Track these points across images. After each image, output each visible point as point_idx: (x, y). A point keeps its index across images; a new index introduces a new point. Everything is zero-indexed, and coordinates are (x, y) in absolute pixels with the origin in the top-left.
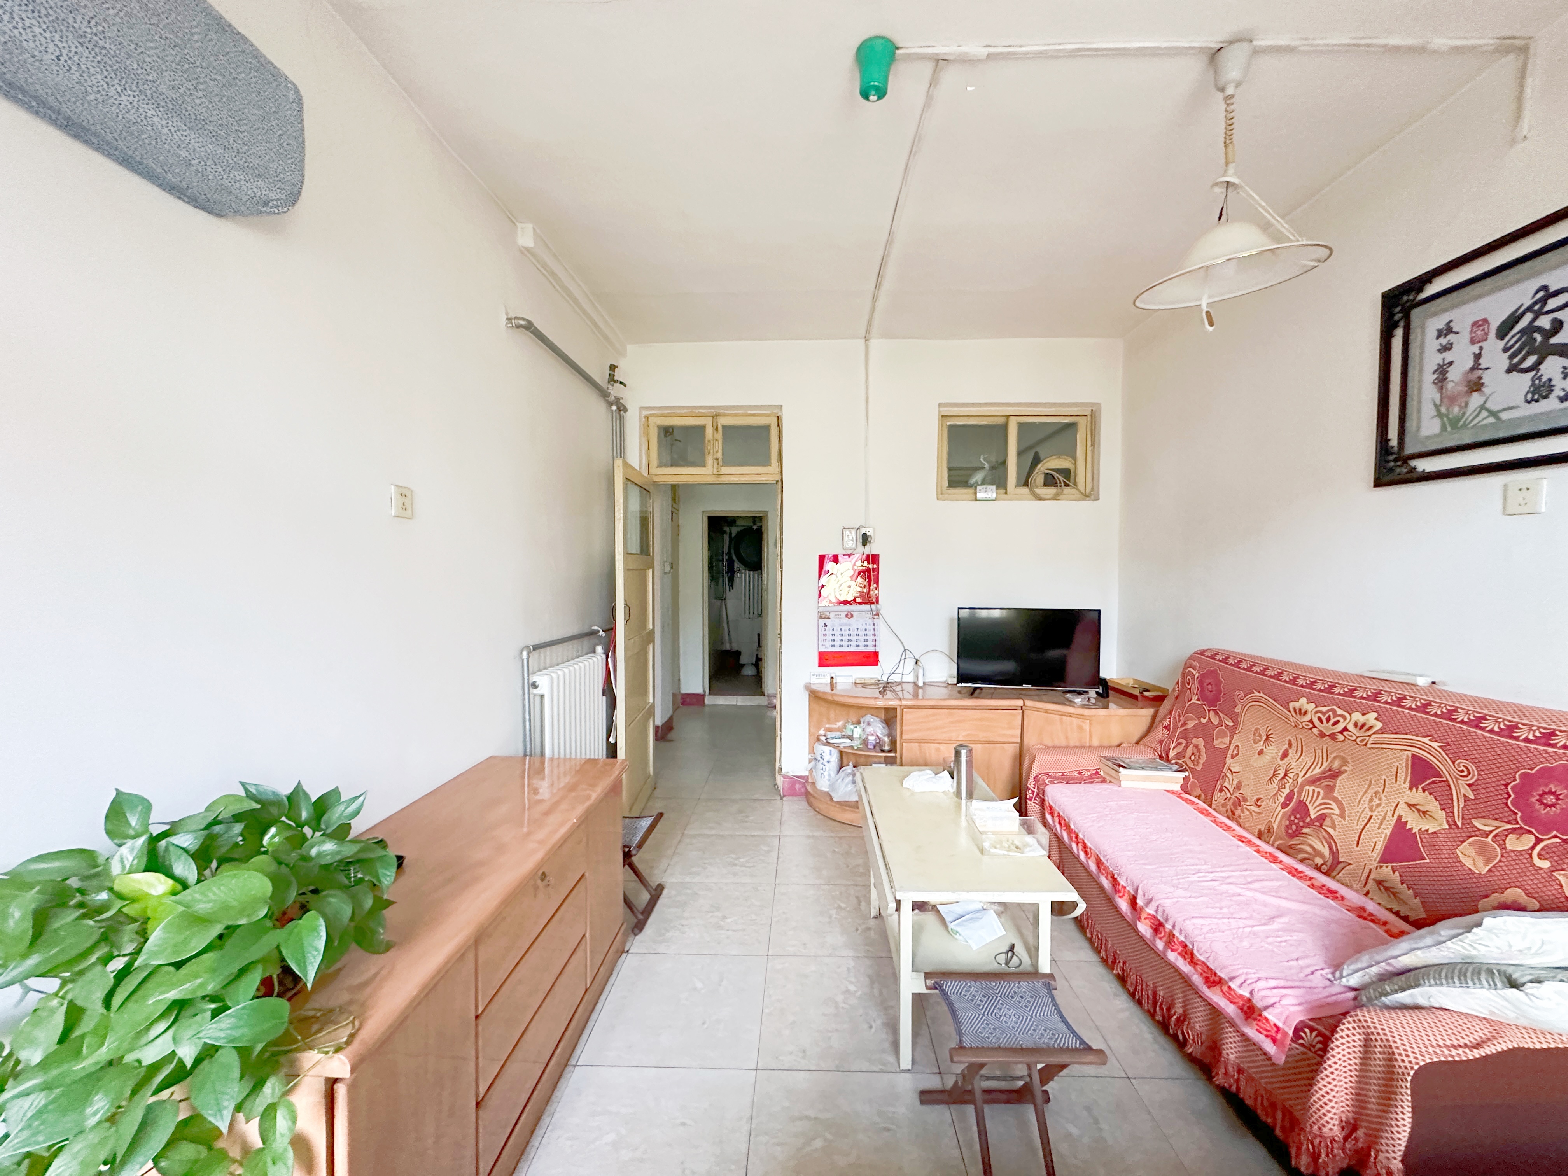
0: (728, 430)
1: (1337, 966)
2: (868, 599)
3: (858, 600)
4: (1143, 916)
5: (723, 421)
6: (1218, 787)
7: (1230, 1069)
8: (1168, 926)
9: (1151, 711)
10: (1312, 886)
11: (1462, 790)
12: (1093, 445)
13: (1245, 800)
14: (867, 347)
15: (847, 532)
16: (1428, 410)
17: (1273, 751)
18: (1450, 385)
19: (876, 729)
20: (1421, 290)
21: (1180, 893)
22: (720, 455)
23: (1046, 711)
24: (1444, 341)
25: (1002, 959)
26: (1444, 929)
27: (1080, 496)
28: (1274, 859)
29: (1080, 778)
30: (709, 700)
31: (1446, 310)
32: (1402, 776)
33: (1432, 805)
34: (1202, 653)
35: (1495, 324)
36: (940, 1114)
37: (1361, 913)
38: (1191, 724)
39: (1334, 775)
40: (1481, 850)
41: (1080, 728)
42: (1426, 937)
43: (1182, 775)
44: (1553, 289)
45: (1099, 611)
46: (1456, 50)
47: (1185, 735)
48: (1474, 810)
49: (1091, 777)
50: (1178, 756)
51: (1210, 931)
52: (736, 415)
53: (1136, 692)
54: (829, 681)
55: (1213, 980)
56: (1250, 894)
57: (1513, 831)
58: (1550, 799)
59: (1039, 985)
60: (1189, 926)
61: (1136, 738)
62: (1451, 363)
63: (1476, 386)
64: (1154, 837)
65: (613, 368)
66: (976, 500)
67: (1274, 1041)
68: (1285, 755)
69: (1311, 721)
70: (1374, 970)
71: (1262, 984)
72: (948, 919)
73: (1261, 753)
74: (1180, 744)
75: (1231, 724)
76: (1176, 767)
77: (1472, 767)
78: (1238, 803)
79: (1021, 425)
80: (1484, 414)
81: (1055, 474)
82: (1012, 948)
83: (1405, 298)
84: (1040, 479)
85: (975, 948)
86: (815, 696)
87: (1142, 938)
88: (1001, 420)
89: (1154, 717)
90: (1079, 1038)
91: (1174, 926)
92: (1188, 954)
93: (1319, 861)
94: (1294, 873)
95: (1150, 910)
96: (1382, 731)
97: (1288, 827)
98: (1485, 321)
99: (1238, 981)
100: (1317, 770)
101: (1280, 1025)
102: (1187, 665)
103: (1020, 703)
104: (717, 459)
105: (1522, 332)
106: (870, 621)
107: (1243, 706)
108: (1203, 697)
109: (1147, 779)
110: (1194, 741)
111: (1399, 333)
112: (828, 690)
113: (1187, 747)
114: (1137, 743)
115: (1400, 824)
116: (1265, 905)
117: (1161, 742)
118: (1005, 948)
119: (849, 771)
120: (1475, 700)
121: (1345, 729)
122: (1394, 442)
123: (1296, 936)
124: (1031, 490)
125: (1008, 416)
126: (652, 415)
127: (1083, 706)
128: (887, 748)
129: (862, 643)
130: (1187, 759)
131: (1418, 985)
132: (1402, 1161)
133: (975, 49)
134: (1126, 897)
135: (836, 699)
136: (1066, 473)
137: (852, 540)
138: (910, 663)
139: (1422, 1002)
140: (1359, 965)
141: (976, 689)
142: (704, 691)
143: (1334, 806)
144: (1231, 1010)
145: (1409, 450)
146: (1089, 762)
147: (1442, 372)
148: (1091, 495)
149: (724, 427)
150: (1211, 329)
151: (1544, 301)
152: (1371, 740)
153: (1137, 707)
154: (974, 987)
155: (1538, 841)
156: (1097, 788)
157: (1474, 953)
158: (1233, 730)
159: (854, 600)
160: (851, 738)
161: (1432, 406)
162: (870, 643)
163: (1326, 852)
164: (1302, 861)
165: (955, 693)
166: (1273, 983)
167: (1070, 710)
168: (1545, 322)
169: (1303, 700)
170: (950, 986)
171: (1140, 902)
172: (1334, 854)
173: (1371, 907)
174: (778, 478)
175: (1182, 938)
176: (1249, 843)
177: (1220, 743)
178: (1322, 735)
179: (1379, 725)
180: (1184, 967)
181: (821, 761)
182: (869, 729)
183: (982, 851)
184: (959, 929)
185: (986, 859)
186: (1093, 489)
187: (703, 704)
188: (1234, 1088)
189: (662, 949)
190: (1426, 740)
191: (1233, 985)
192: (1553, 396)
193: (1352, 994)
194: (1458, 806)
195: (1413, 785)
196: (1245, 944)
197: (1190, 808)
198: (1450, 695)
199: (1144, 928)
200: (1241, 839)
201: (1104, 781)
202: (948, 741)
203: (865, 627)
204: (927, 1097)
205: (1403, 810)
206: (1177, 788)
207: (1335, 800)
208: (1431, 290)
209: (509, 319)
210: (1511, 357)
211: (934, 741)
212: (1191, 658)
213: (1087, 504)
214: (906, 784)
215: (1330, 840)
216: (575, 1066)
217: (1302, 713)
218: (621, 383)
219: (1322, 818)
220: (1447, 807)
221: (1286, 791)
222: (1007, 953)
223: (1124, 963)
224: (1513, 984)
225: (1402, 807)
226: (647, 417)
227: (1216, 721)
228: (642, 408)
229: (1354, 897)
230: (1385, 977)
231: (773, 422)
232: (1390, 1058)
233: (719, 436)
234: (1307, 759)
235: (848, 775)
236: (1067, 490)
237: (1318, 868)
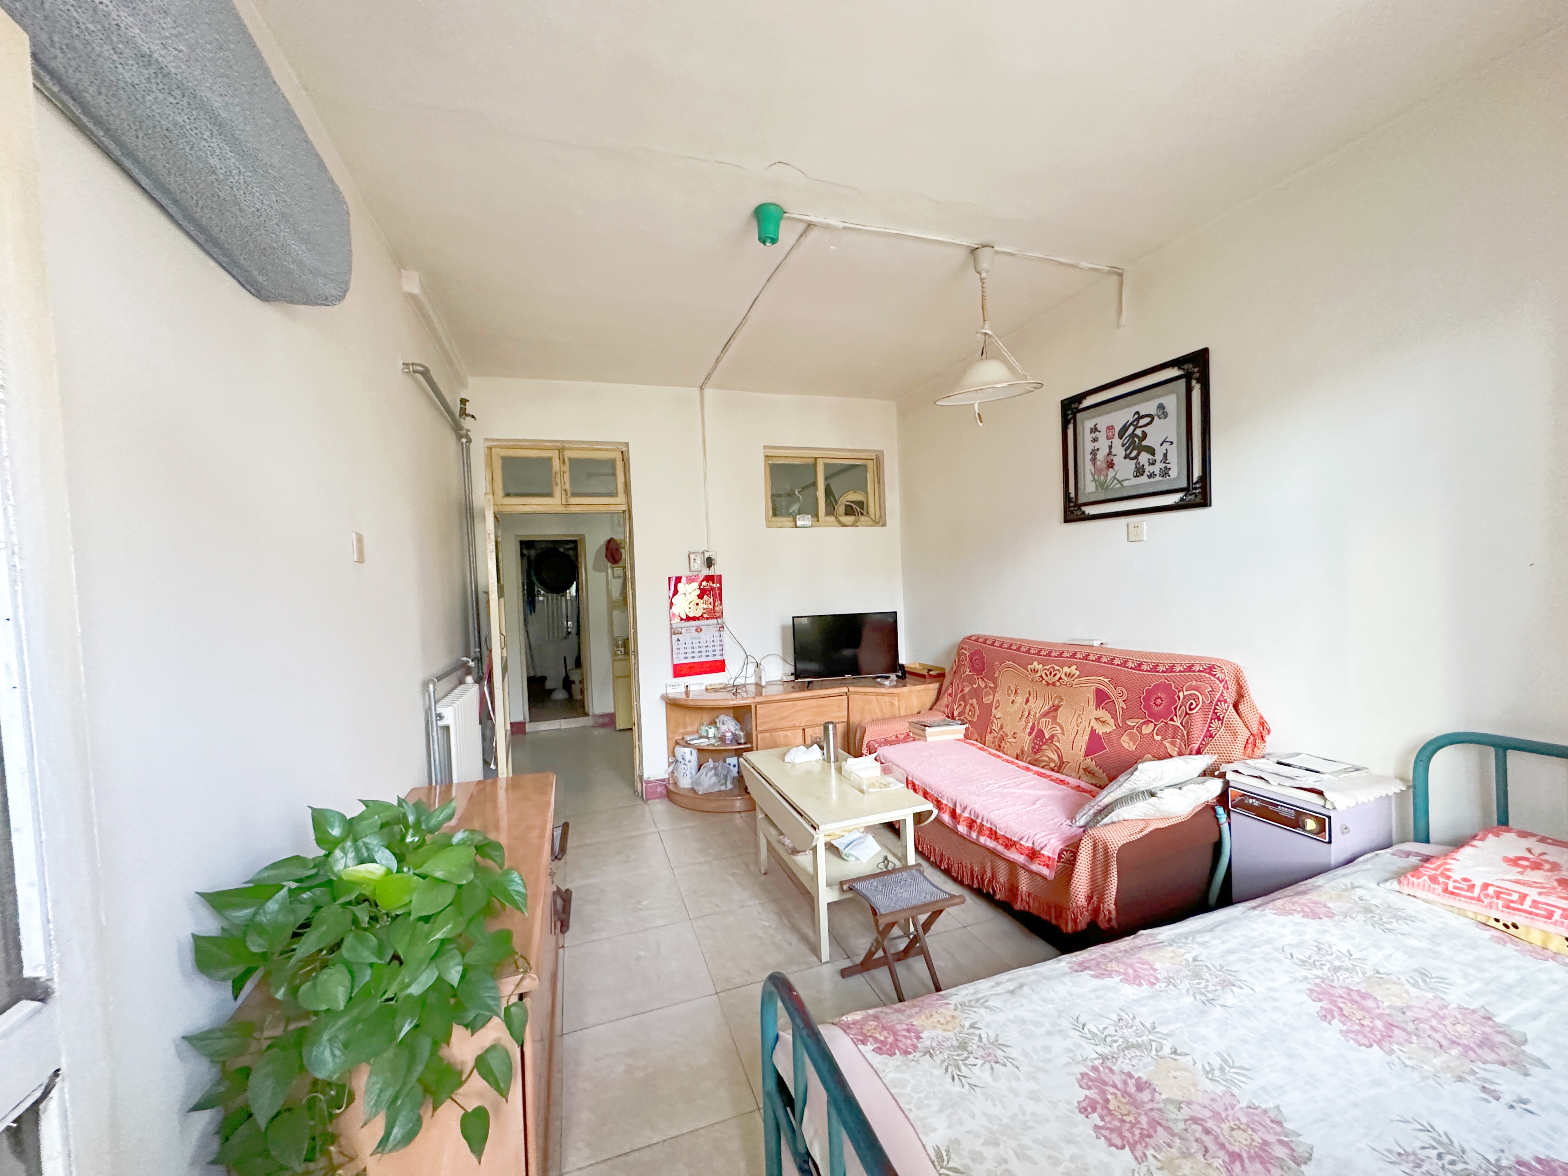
0: (575, 463)
1: (1072, 818)
2: (714, 614)
3: (705, 616)
4: (961, 820)
5: (568, 454)
6: (989, 730)
7: (1024, 897)
8: (979, 821)
9: (936, 686)
10: (1052, 780)
11: (1120, 704)
12: (879, 482)
13: (1006, 735)
14: (702, 395)
15: (692, 557)
16: (1089, 477)
17: (1020, 700)
18: (1098, 463)
19: (729, 726)
20: (1080, 403)
21: (982, 798)
22: (567, 486)
23: (865, 693)
24: (1094, 435)
25: (882, 866)
26: (1121, 778)
27: (871, 522)
28: (1027, 769)
29: (897, 741)
30: (529, 727)
31: (1093, 417)
32: (1091, 702)
33: (1107, 716)
34: (969, 638)
35: (1117, 430)
36: (857, 981)
37: (1078, 788)
38: (967, 690)
39: (1055, 708)
40: (1132, 738)
41: (892, 704)
42: (1114, 785)
43: (964, 727)
44: (1142, 414)
45: (895, 613)
46: (1091, 269)
47: (963, 698)
48: (1128, 714)
49: (905, 738)
50: (960, 714)
51: (1005, 816)
52: (584, 449)
53: (925, 672)
54: (684, 690)
55: (1010, 844)
56: (1020, 791)
57: (1145, 723)
58: (1159, 701)
59: (914, 871)
60: (992, 816)
61: (929, 706)
62: (1098, 449)
63: (1111, 465)
64: (957, 770)
65: (464, 401)
66: (796, 527)
67: (1048, 866)
68: (1027, 701)
69: (1041, 676)
70: (1092, 812)
71: (1037, 837)
72: (841, 848)
73: (1013, 702)
74: (960, 705)
75: (993, 685)
76: (960, 722)
77: (1124, 690)
78: (1002, 738)
79: (826, 466)
80: (1116, 482)
81: (853, 505)
82: (886, 858)
83: (1073, 406)
84: (841, 509)
85: (864, 862)
86: (673, 704)
87: (962, 836)
88: (810, 461)
89: (940, 689)
90: (946, 893)
91: (982, 820)
92: (993, 834)
93: (1052, 765)
94: (1040, 775)
95: (966, 815)
96: (1079, 677)
97: (1033, 748)
98: (1112, 427)
99: (1025, 839)
100: (1047, 708)
101: (1051, 855)
102: (960, 648)
103: (845, 690)
104: (565, 491)
105: (1129, 435)
106: (717, 634)
107: (1000, 672)
108: (973, 668)
109: (944, 733)
110: (970, 701)
111: (1071, 426)
112: (683, 696)
113: (965, 706)
114: (931, 709)
115: (1093, 731)
116: (1029, 795)
117: (947, 706)
118: (882, 859)
119: (712, 766)
120: (1122, 652)
121: (1060, 678)
122: (1073, 495)
123: (1050, 808)
124: (836, 518)
125: (816, 458)
126: (496, 447)
127: (891, 687)
128: (743, 741)
129: (711, 653)
130: (966, 715)
131: (1113, 811)
132: (1115, 904)
133: (835, 222)
134: (948, 811)
135: (692, 703)
136: (861, 504)
137: (698, 565)
138: (751, 668)
139: (1115, 819)
140: (1084, 812)
141: (809, 682)
142: (525, 718)
143: (1058, 728)
144: (1021, 859)
145: (1081, 500)
146: (902, 727)
147: (1094, 453)
148: (880, 522)
149: (570, 459)
150: (981, 424)
151: (1138, 420)
152: (1075, 682)
153: (925, 683)
154: (875, 882)
155: (1156, 725)
156: (911, 745)
157: (1135, 786)
158: (994, 689)
159: (702, 616)
160: (707, 737)
161: (1091, 476)
162: (718, 653)
163: (1055, 758)
164: (1043, 767)
165: (790, 689)
166: (1043, 834)
167: (883, 690)
168: (1139, 432)
169: (1035, 663)
170: (858, 886)
171: (958, 811)
172: (1060, 758)
173: (1083, 784)
174: (624, 508)
175: (989, 825)
176: (1012, 763)
177: (986, 700)
178: (1048, 684)
179: (1078, 673)
180: (991, 844)
181: (683, 762)
182: (723, 728)
183: (862, 791)
184: (851, 852)
185: (866, 796)
186: (880, 517)
187: (524, 732)
188: (1027, 908)
189: (594, 937)
190: (1101, 678)
191: (1022, 842)
192: (1145, 474)
193: (1082, 829)
194: (1119, 713)
195: (1098, 706)
196: (1025, 818)
197: (973, 748)
198: (1111, 650)
199: (962, 829)
200: (1007, 761)
201: (914, 740)
202: (794, 727)
203: (712, 639)
204: (845, 973)
205: (1094, 724)
206: (962, 737)
207: (1059, 725)
208: (1087, 403)
209: (406, 365)
210: (1126, 450)
211: (782, 729)
212: (963, 642)
213: (878, 529)
214: (787, 759)
215: (1057, 750)
216: (562, 1035)
217: (1035, 671)
218: (473, 417)
219: (1052, 737)
220: (1114, 717)
221: (1030, 724)
222: (884, 862)
223: (949, 859)
224: (1153, 795)
225: (1093, 720)
226: (490, 448)
227: (983, 685)
228: (486, 440)
229: (1073, 781)
230: (1096, 815)
231: (618, 456)
232: (1106, 850)
233: (566, 468)
234: (1040, 702)
235: (711, 769)
236: (862, 518)
237: (1053, 770)
